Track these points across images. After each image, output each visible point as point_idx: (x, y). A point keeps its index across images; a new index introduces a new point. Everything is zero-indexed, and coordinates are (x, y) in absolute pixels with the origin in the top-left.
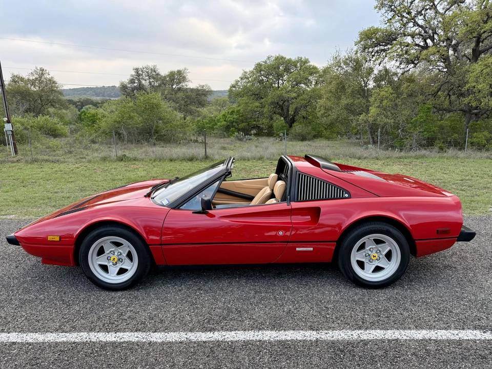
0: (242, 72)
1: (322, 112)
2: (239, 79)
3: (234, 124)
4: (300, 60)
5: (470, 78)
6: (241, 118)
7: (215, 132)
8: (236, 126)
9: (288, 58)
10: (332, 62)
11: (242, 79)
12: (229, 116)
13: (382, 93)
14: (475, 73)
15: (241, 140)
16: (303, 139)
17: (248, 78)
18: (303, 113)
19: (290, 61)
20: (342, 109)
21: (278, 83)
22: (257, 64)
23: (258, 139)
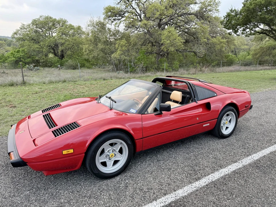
0: (21, 24)
1: (88, 52)
2: (19, 29)
3: (22, 59)
4: (62, 20)
5: (163, 37)
6: (26, 55)
7: (6, 64)
8: (23, 61)
9: (54, 18)
10: (89, 23)
11: (21, 29)
12: (16, 54)
13: (121, 43)
14: (165, 35)
15: (31, 70)
16: (75, 68)
17: (26, 29)
18: (69, 52)
19: (55, 20)
20: (99, 51)
21: (49, 33)
22: (34, 20)
23: (44, 69)
